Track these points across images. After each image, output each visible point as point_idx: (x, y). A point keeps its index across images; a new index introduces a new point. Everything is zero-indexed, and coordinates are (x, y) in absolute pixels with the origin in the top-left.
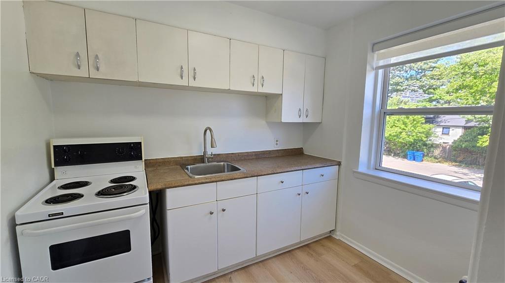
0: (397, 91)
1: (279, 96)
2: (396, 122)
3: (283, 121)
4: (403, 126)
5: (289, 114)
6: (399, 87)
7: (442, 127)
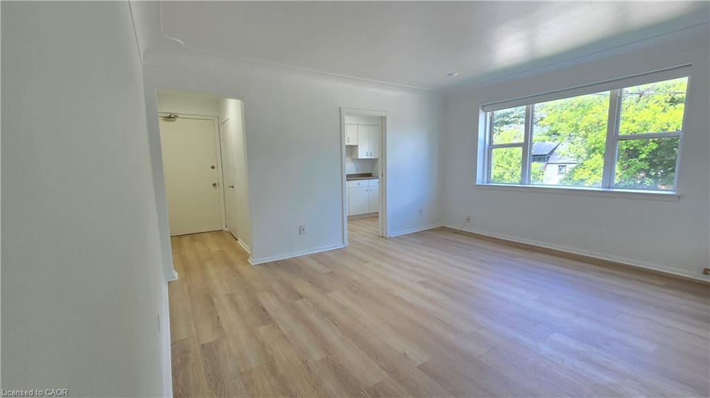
0: (507, 123)
1: (357, 146)
2: (500, 161)
3: (359, 158)
4: (507, 166)
5: (363, 154)
6: (507, 119)
7: (558, 165)
